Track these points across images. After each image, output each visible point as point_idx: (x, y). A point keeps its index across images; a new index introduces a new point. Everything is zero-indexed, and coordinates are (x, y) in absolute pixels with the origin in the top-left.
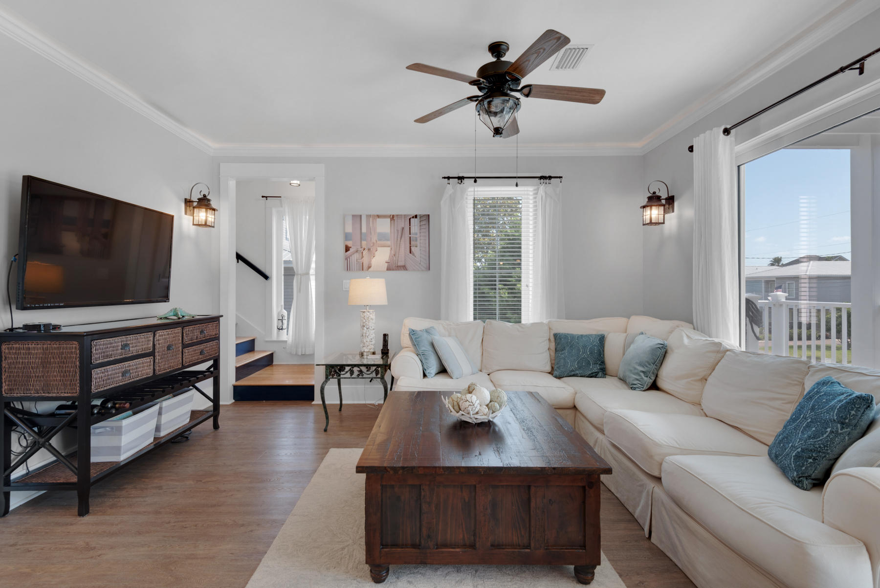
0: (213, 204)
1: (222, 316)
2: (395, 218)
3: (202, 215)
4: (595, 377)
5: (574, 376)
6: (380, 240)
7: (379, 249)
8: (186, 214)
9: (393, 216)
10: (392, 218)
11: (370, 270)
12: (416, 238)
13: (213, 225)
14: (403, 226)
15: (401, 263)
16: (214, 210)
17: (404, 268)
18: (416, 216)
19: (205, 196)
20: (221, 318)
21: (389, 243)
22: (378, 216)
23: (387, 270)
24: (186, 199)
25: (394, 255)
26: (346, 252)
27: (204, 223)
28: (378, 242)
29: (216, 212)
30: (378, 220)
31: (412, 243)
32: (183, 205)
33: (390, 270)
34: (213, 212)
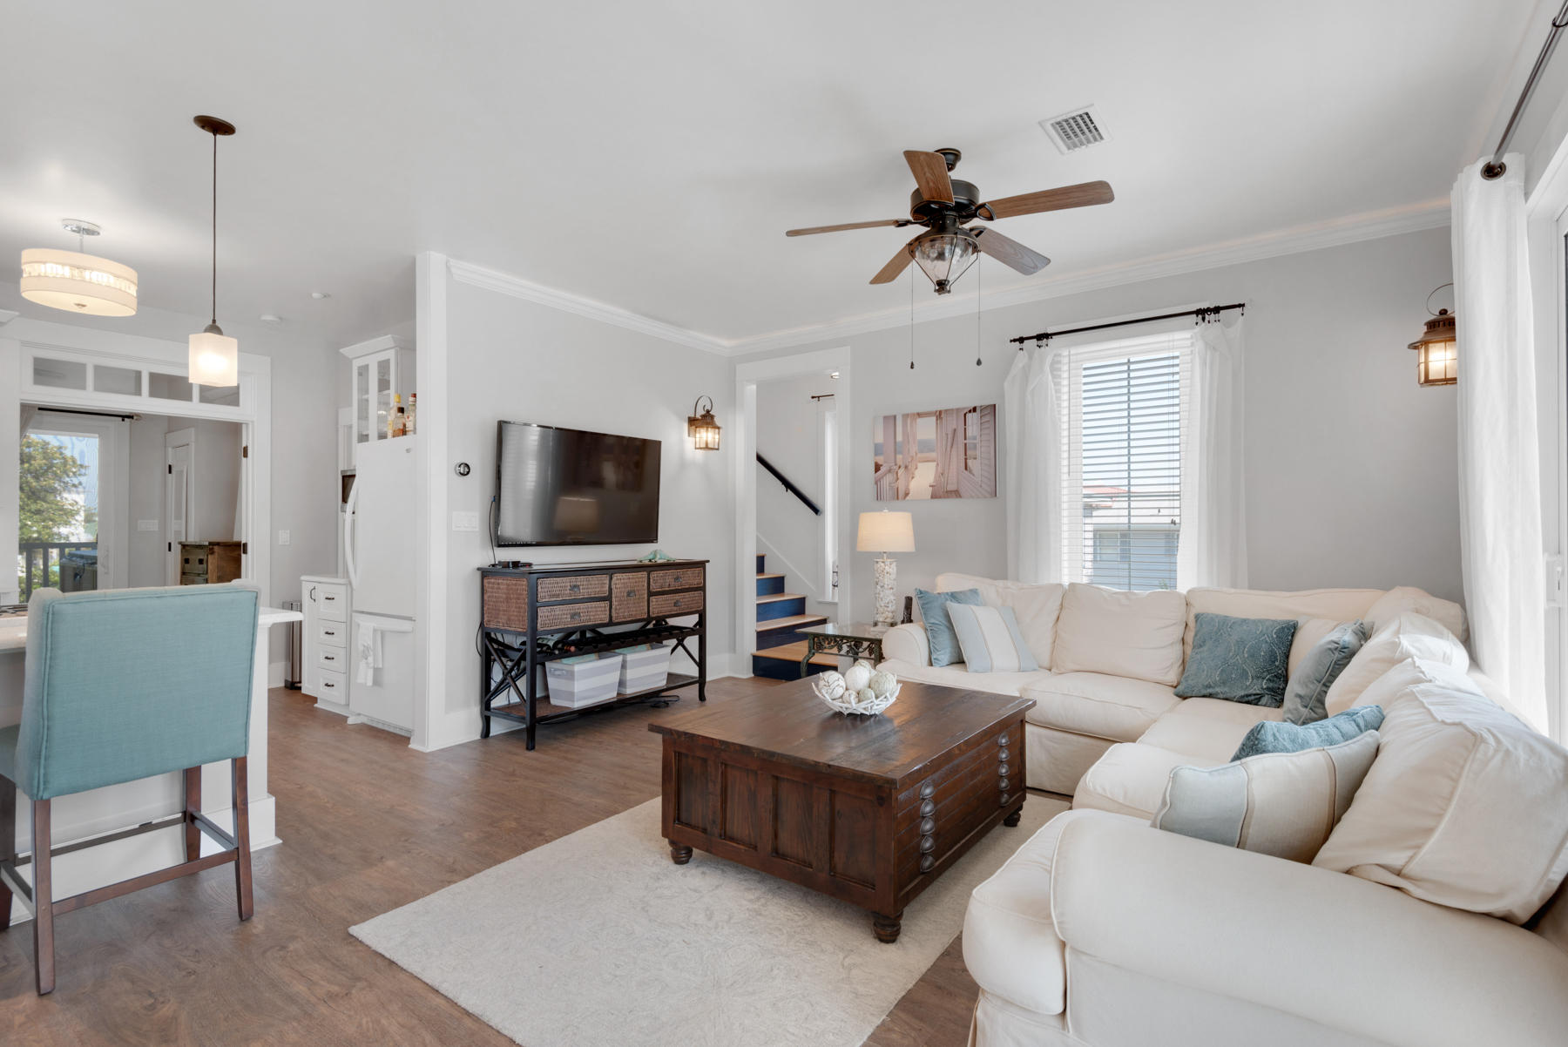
0: (717, 421)
1: (708, 561)
2: (942, 416)
3: (706, 435)
4: (1256, 704)
5: (1210, 696)
6: (922, 452)
7: (919, 465)
8: (689, 436)
9: (940, 412)
10: (939, 415)
11: (908, 498)
12: (975, 445)
13: (716, 447)
14: (954, 427)
15: (951, 487)
16: (719, 428)
17: (956, 494)
18: (974, 409)
19: (708, 412)
20: (707, 564)
21: (933, 455)
22: (919, 415)
23: (932, 497)
24: (689, 418)
25: (941, 474)
26: (876, 472)
27: (704, 446)
28: (919, 455)
29: (721, 430)
30: (920, 421)
31: (968, 453)
32: (686, 425)
33: (936, 498)
34: (717, 430)
